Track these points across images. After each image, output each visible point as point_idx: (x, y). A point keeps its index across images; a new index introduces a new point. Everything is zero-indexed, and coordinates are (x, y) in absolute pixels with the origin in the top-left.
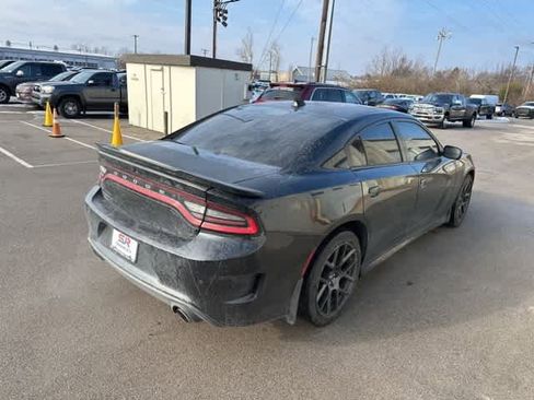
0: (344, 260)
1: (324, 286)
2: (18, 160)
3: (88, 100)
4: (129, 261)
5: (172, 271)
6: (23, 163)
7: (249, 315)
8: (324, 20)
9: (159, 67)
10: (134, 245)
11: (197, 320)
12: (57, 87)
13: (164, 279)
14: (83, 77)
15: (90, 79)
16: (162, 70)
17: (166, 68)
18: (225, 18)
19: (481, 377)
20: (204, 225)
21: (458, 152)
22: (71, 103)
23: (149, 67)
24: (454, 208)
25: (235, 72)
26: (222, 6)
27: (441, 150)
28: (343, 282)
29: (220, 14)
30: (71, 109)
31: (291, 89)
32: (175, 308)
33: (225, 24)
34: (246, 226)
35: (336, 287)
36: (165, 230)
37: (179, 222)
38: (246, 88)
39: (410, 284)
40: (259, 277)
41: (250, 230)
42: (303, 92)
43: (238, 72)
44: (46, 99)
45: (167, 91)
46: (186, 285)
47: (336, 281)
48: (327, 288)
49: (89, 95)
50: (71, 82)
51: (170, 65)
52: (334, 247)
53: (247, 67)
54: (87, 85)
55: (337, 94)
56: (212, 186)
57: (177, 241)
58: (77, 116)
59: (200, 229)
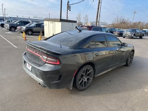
0: (88, 73)
1: (82, 80)
2: (14, 46)
3: (35, 31)
4: (30, 71)
5: (38, 73)
7: (58, 86)
8: (98, 9)
9: (52, 22)
10: (31, 67)
11: (45, 87)
12: (27, 27)
13: (37, 76)
14: (33, 25)
15: (35, 25)
16: (53, 23)
17: (54, 22)
18: (70, 9)
21: (126, 45)
22: (30, 31)
23: (50, 22)
24: (127, 60)
25: (72, 23)
26: (69, 6)
27: (122, 44)
28: (88, 79)
29: (69, 7)
30: (30, 33)
31: (86, 27)
32: (40, 83)
33: (70, 10)
34: (57, 62)
35: (86, 80)
36: (38, 63)
37: (41, 61)
38: (75, 27)
39: (110, 81)
40: (61, 76)
41: (58, 63)
42: (90, 28)
43: (73, 23)
44: (24, 30)
45: (54, 28)
46: (41, 77)
47: (86, 79)
48: (83, 80)
49: (34, 29)
50: (30, 26)
51: (55, 21)
52: (84, 69)
53: (75, 22)
54: (34, 27)
55: (100, 29)
58: (32, 35)
59: (46, 63)
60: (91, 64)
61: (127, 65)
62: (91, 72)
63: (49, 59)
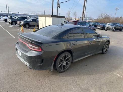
0: (67, 58)
3: (31, 25)
4: (20, 56)
6: (14, 37)
7: (41, 68)
9: (45, 17)
11: (31, 68)
12: (24, 22)
13: (25, 60)
15: (32, 20)
16: (45, 18)
17: (46, 18)
18: (60, 6)
19: (93, 86)
20: (32, 49)
21: (101, 36)
22: (27, 25)
23: (43, 17)
25: (61, 18)
26: (59, 4)
27: (98, 35)
28: (67, 63)
29: (59, 5)
30: (27, 26)
31: (73, 22)
32: (27, 66)
33: (60, 8)
34: (39, 49)
35: (65, 64)
36: (26, 50)
38: (63, 22)
41: (40, 50)
42: (75, 22)
43: (62, 18)
44: (22, 24)
45: (46, 22)
46: (28, 61)
47: (65, 63)
48: (62, 64)
49: (31, 23)
50: (27, 21)
51: (47, 17)
52: (63, 55)
53: (64, 17)
54: (31, 21)
56: (33, 41)
57: (27, 52)
58: (28, 28)
59: (31, 50)
60: (69, 51)
61: (102, 53)
62: (69, 57)
63: (33, 46)
